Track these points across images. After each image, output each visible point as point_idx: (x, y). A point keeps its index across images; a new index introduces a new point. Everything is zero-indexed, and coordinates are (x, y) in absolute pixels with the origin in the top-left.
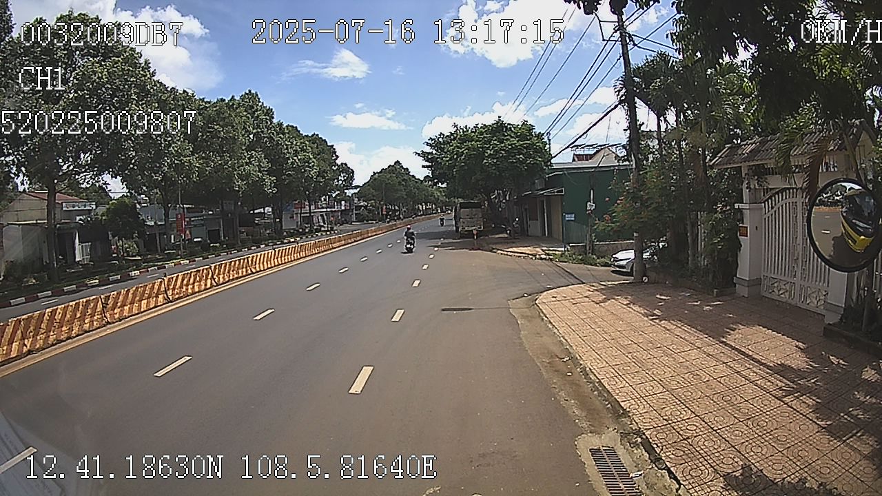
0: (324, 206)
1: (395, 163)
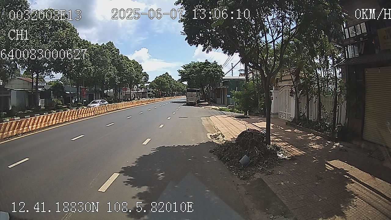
0: (135, 90)
1: (166, 73)
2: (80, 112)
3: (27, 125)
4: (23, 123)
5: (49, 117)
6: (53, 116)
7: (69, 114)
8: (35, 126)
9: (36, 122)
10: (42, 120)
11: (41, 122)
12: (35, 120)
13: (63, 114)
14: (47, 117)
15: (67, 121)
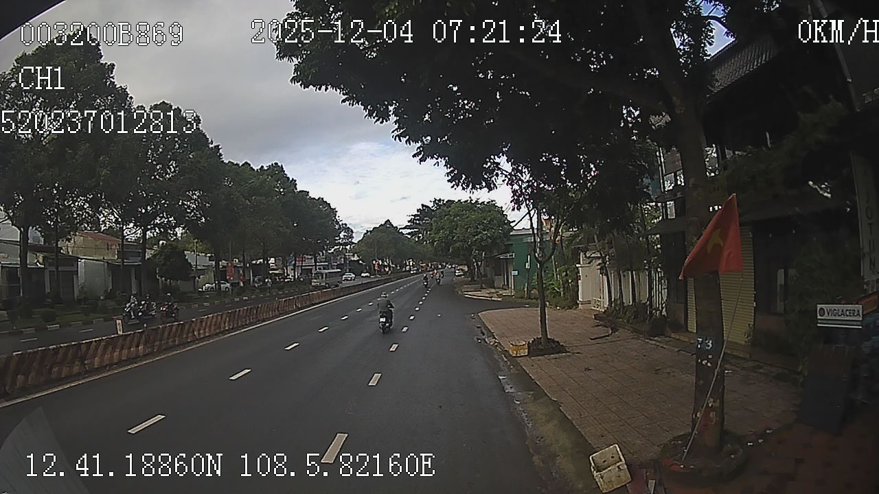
0: (322, 260)
1: (386, 222)
2: (259, 310)
3: (191, 330)
4: (187, 327)
5: (219, 318)
6: (224, 317)
7: (245, 314)
8: (201, 332)
9: (204, 325)
10: (211, 321)
11: (210, 327)
12: (201, 322)
13: (237, 313)
14: (217, 318)
15: (244, 324)
